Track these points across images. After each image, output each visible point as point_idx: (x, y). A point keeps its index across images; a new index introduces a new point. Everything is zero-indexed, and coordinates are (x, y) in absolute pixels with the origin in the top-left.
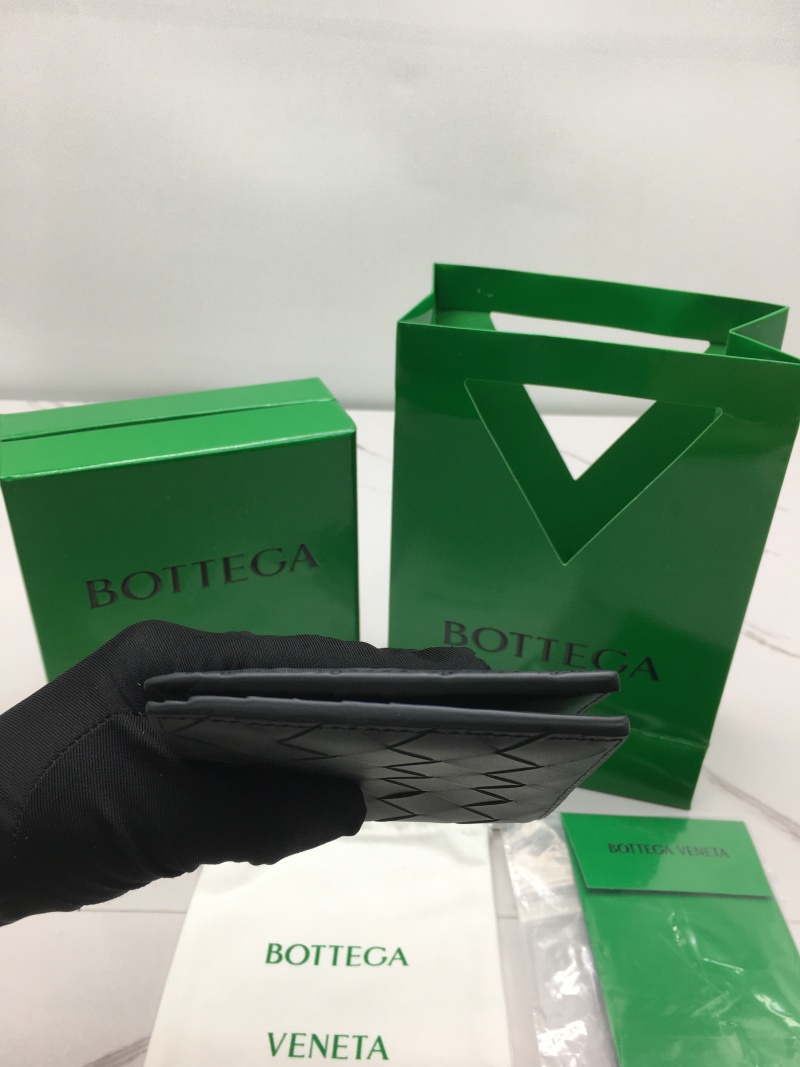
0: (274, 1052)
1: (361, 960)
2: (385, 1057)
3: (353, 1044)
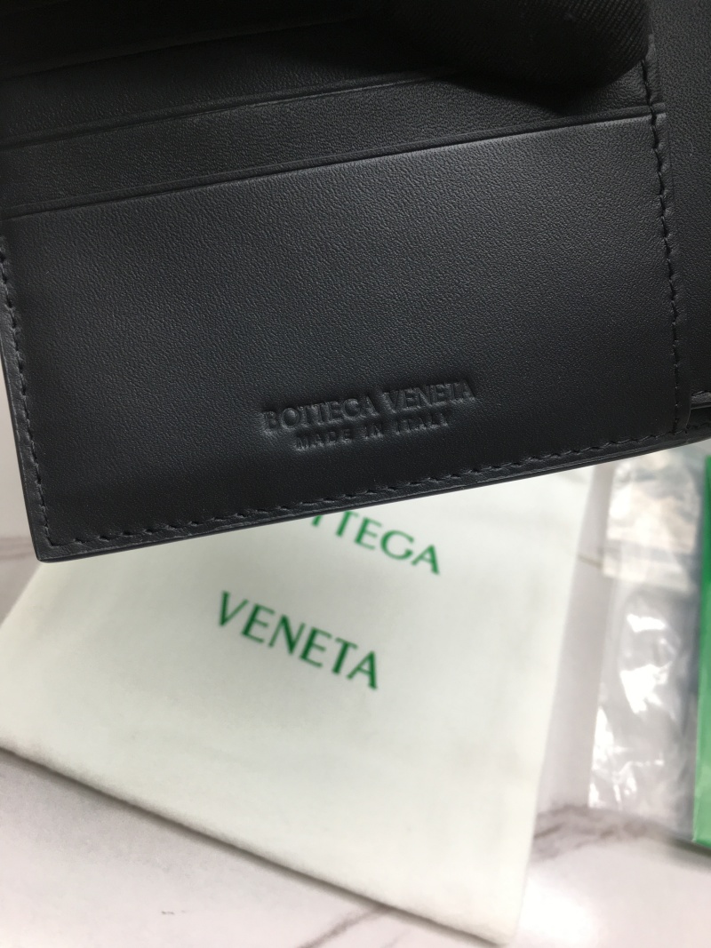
0: (224, 620)
1: (377, 542)
2: (373, 684)
3: (334, 649)
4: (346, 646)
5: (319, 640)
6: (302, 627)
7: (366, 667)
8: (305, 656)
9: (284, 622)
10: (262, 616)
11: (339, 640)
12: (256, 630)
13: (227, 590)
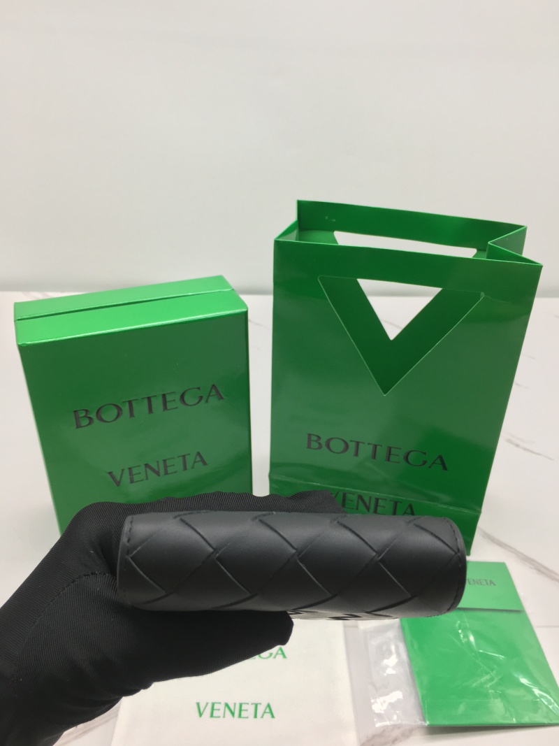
0: (201, 715)
2: (273, 716)
3: (252, 709)
4: (256, 705)
5: (244, 707)
6: (235, 704)
7: (268, 710)
8: (240, 716)
9: (227, 705)
10: (216, 706)
11: (252, 704)
12: (216, 713)
13: (198, 701)
